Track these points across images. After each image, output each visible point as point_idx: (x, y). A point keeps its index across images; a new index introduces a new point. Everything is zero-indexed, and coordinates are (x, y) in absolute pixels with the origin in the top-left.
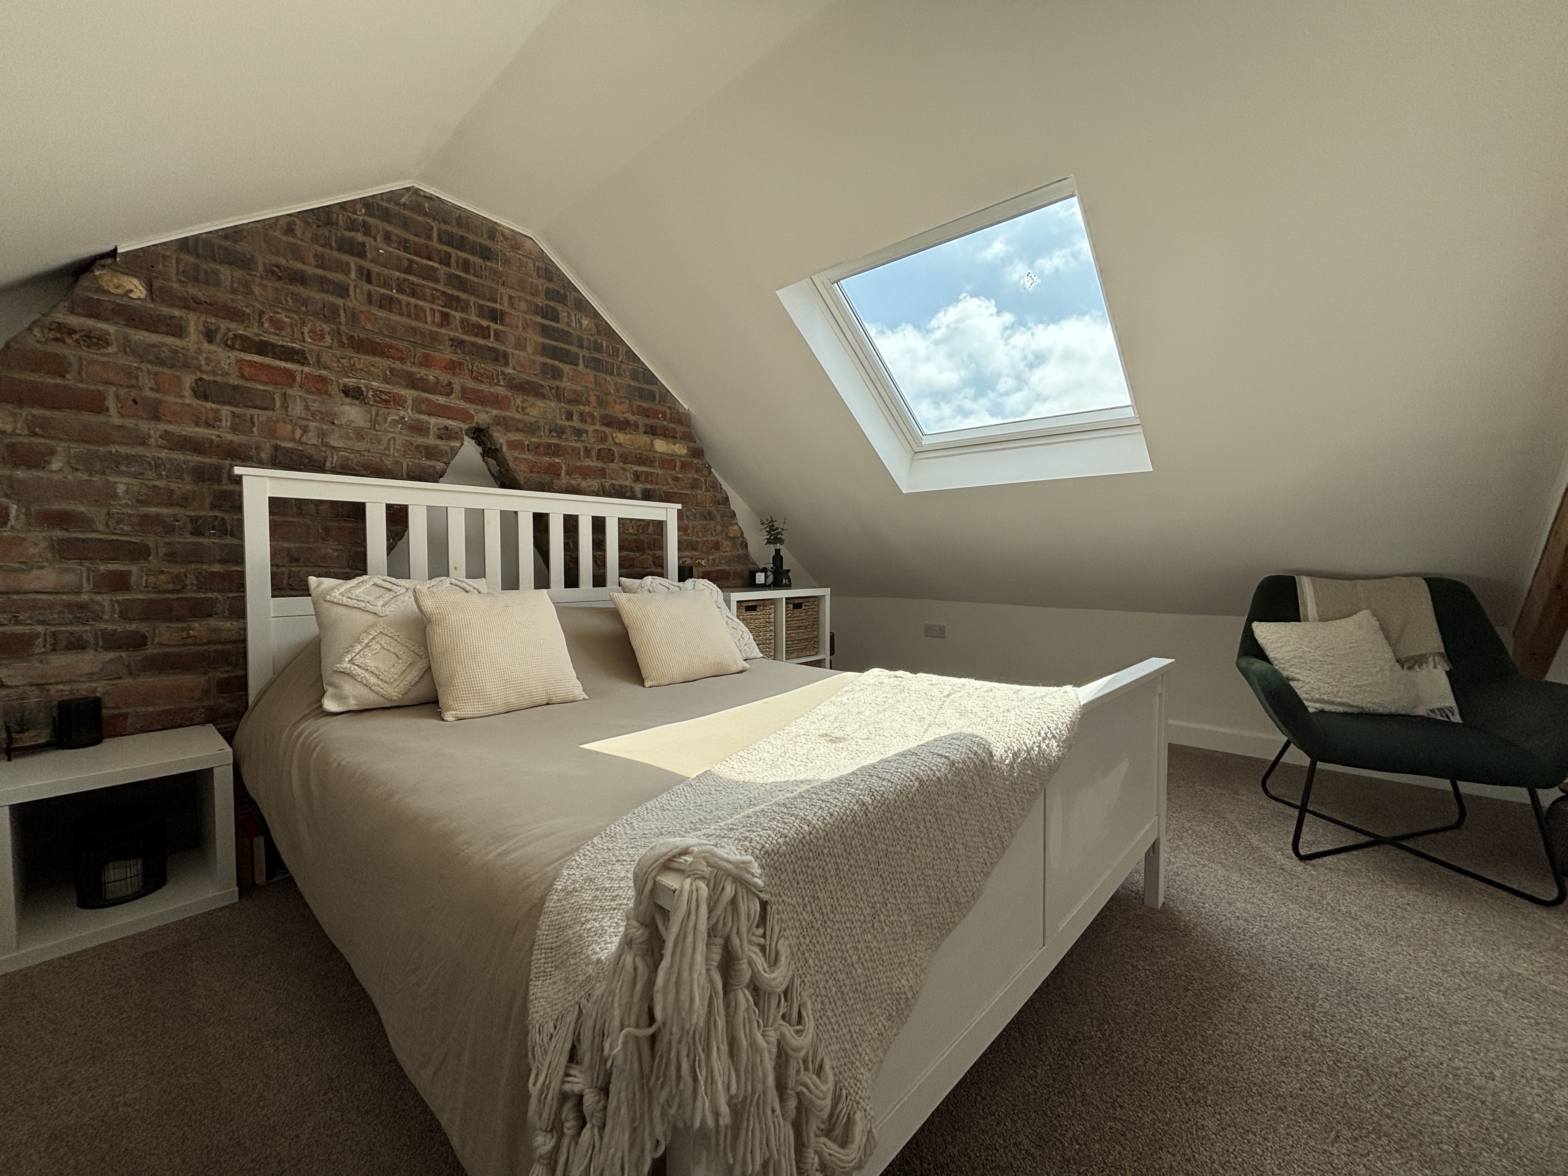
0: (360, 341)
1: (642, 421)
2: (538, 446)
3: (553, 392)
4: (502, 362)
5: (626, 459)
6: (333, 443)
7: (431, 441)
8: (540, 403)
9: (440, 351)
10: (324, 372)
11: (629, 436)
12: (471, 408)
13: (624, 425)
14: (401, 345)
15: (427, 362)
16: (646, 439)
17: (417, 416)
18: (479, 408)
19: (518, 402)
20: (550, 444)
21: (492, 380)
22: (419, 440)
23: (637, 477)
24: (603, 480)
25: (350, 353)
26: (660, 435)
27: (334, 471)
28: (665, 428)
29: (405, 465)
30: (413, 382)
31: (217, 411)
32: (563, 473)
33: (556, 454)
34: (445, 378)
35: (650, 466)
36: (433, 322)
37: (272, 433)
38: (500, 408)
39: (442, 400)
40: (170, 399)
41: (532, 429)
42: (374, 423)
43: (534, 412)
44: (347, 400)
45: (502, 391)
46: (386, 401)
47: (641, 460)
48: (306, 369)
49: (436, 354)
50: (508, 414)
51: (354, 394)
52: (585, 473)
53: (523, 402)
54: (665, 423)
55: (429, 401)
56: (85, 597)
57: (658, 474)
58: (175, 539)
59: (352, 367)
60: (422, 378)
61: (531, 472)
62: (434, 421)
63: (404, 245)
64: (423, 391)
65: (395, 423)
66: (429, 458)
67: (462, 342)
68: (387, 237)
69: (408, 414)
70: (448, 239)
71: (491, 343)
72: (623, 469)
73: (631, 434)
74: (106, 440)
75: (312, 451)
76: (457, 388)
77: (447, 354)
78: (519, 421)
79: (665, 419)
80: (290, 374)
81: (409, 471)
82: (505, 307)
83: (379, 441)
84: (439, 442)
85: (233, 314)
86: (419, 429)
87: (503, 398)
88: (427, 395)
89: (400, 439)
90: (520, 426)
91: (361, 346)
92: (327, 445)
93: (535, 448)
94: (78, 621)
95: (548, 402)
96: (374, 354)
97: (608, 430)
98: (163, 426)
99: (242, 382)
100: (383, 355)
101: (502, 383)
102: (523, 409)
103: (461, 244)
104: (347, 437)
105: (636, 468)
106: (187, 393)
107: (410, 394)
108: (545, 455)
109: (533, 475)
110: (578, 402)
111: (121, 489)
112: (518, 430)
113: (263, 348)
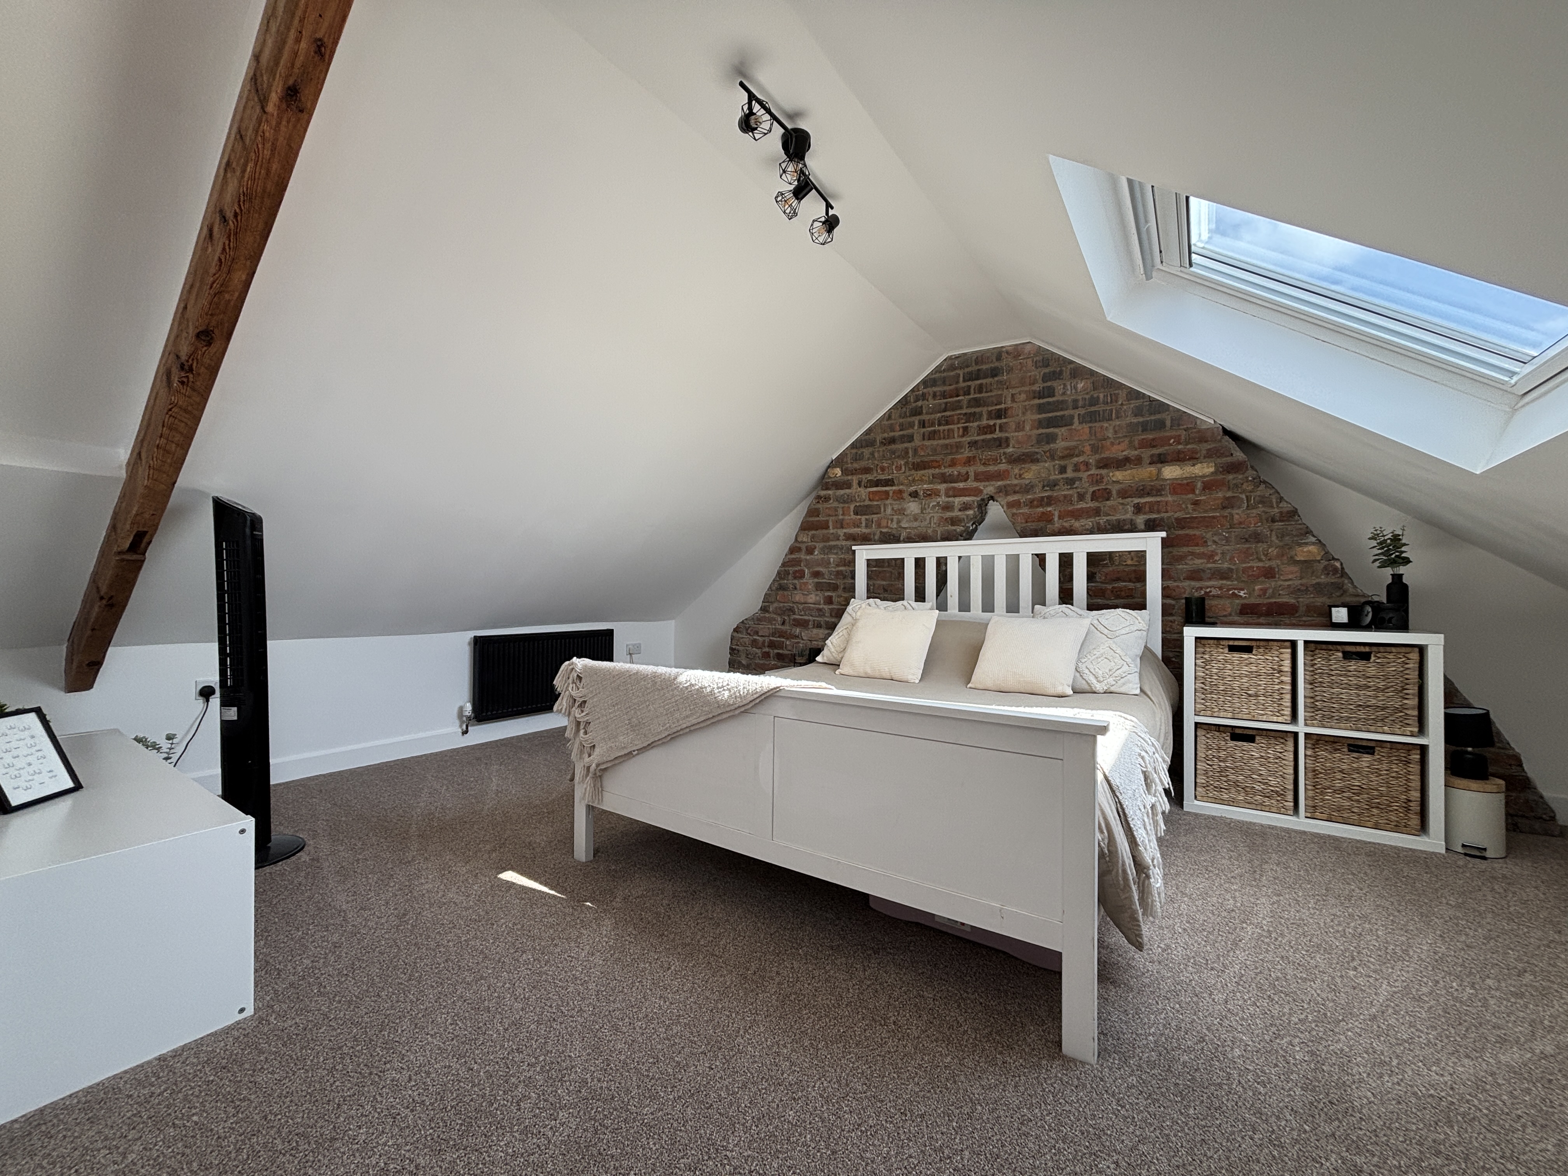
0: (918, 464)
1: (1146, 454)
2: (1032, 501)
3: (1048, 454)
4: (1004, 445)
5: (1124, 494)
6: (903, 525)
7: (956, 513)
8: (1034, 467)
9: (962, 453)
10: (901, 487)
11: (1129, 472)
12: (980, 485)
13: (1122, 463)
14: (938, 458)
15: (953, 464)
16: (1153, 469)
17: (947, 499)
18: (987, 483)
19: (1016, 471)
20: (1043, 498)
21: (996, 461)
22: (949, 514)
23: (1138, 509)
24: (1097, 518)
25: (913, 472)
26: (1172, 461)
27: (905, 542)
28: (1179, 452)
29: (939, 533)
30: (944, 479)
31: (860, 519)
32: (1056, 519)
33: (1049, 504)
34: (963, 470)
35: (1156, 495)
36: (958, 436)
37: (879, 525)
38: (1002, 480)
39: (961, 485)
40: (846, 517)
41: (1028, 489)
42: (923, 510)
43: (1029, 476)
44: (912, 499)
45: (1003, 467)
46: (930, 495)
47: (1143, 491)
48: (894, 488)
49: (959, 456)
50: (1009, 482)
51: (914, 495)
52: (1077, 515)
53: (1020, 470)
54: (1180, 447)
55: (954, 488)
56: (821, 606)
57: (1167, 502)
58: (846, 581)
59: (914, 480)
60: (950, 475)
61: (1027, 522)
62: (957, 500)
63: (944, 395)
64: (951, 483)
65: (934, 506)
66: (952, 525)
67: (976, 442)
68: (935, 396)
69: (942, 499)
70: (970, 377)
71: (998, 434)
72: (1122, 504)
73: (1132, 469)
74: (828, 540)
75: (894, 532)
76: (972, 474)
77: (967, 453)
78: (1016, 485)
79: (1179, 443)
80: (887, 493)
81: (942, 534)
82: (1009, 403)
83: (925, 520)
84: (960, 513)
85: (867, 470)
86: (948, 507)
87: (1004, 472)
88: (953, 485)
89: (936, 516)
90: (1017, 488)
91: (917, 467)
92: (901, 527)
93: (1031, 504)
94: (820, 616)
95: (1042, 464)
96: (925, 469)
97: (1104, 472)
98: (845, 531)
99: (870, 503)
100: (929, 468)
101: (1004, 461)
102: (1020, 475)
103: (977, 375)
104: (910, 521)
105: (1136, 501)
106: (852, 513)
107: (942, 487)
108: (1038, 507)
109: (1029, 524)
110: (1071, 456)
111: (832, 560)
112: (1015, 492)
113: (878, 483)
